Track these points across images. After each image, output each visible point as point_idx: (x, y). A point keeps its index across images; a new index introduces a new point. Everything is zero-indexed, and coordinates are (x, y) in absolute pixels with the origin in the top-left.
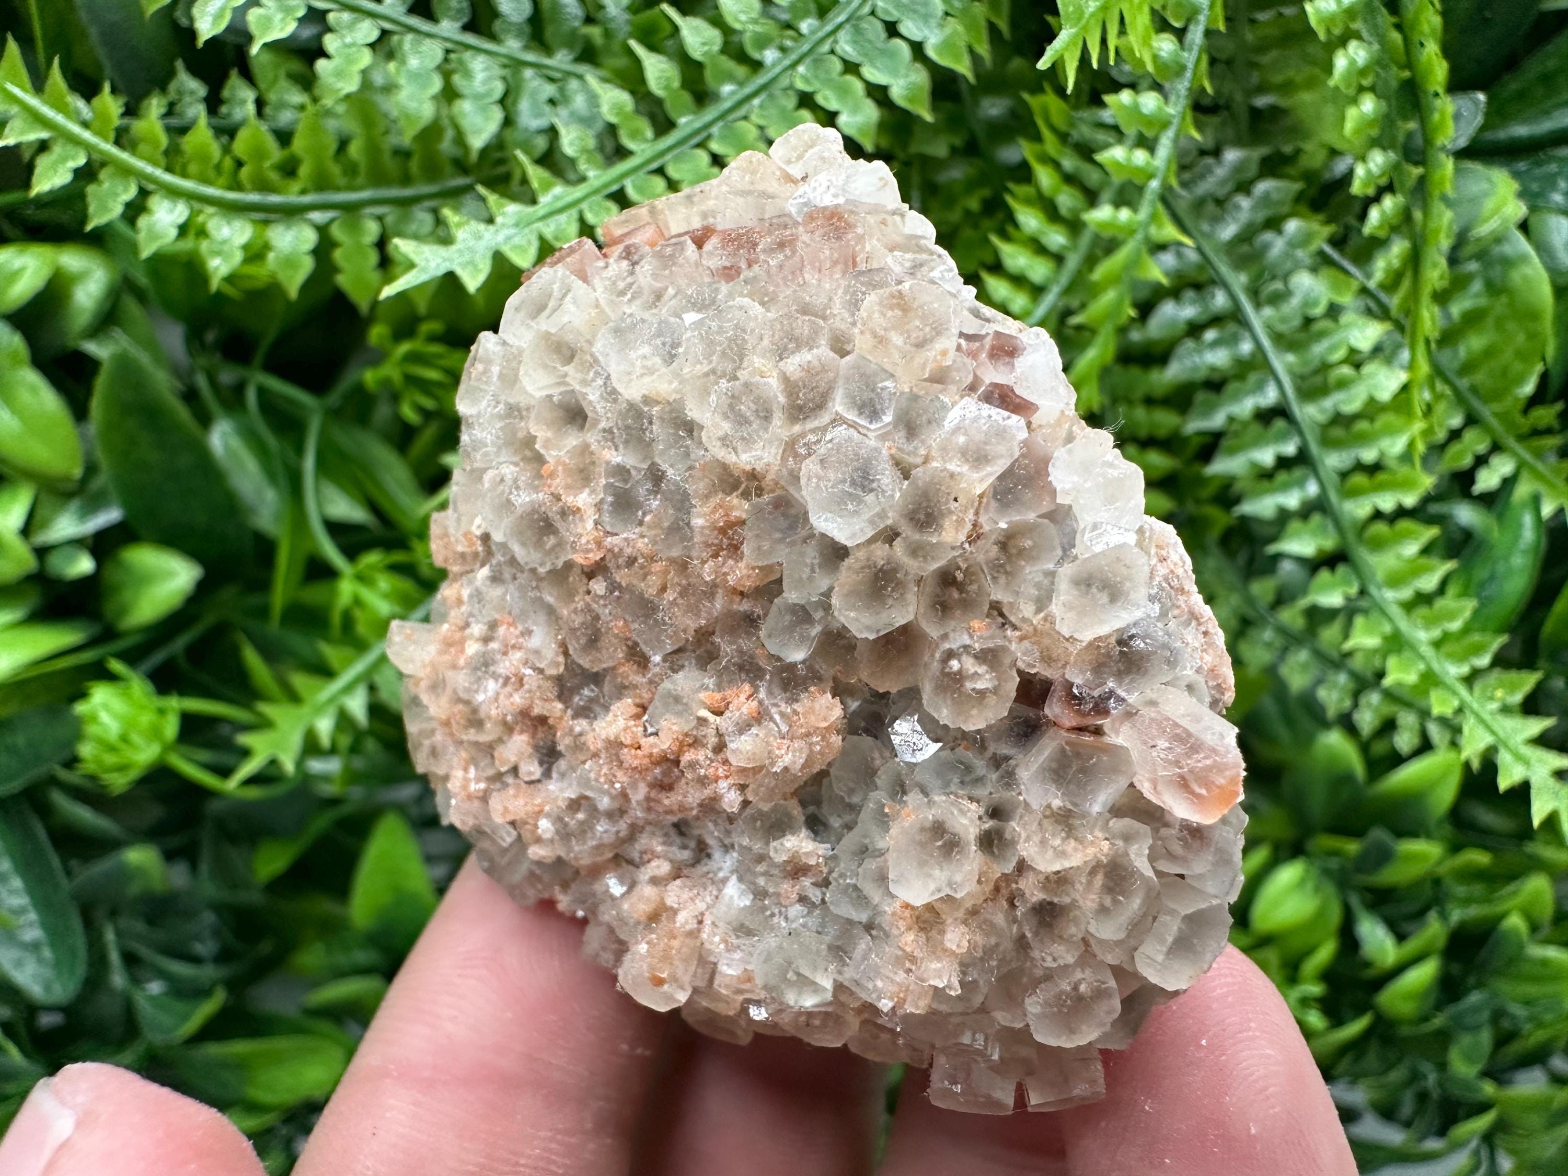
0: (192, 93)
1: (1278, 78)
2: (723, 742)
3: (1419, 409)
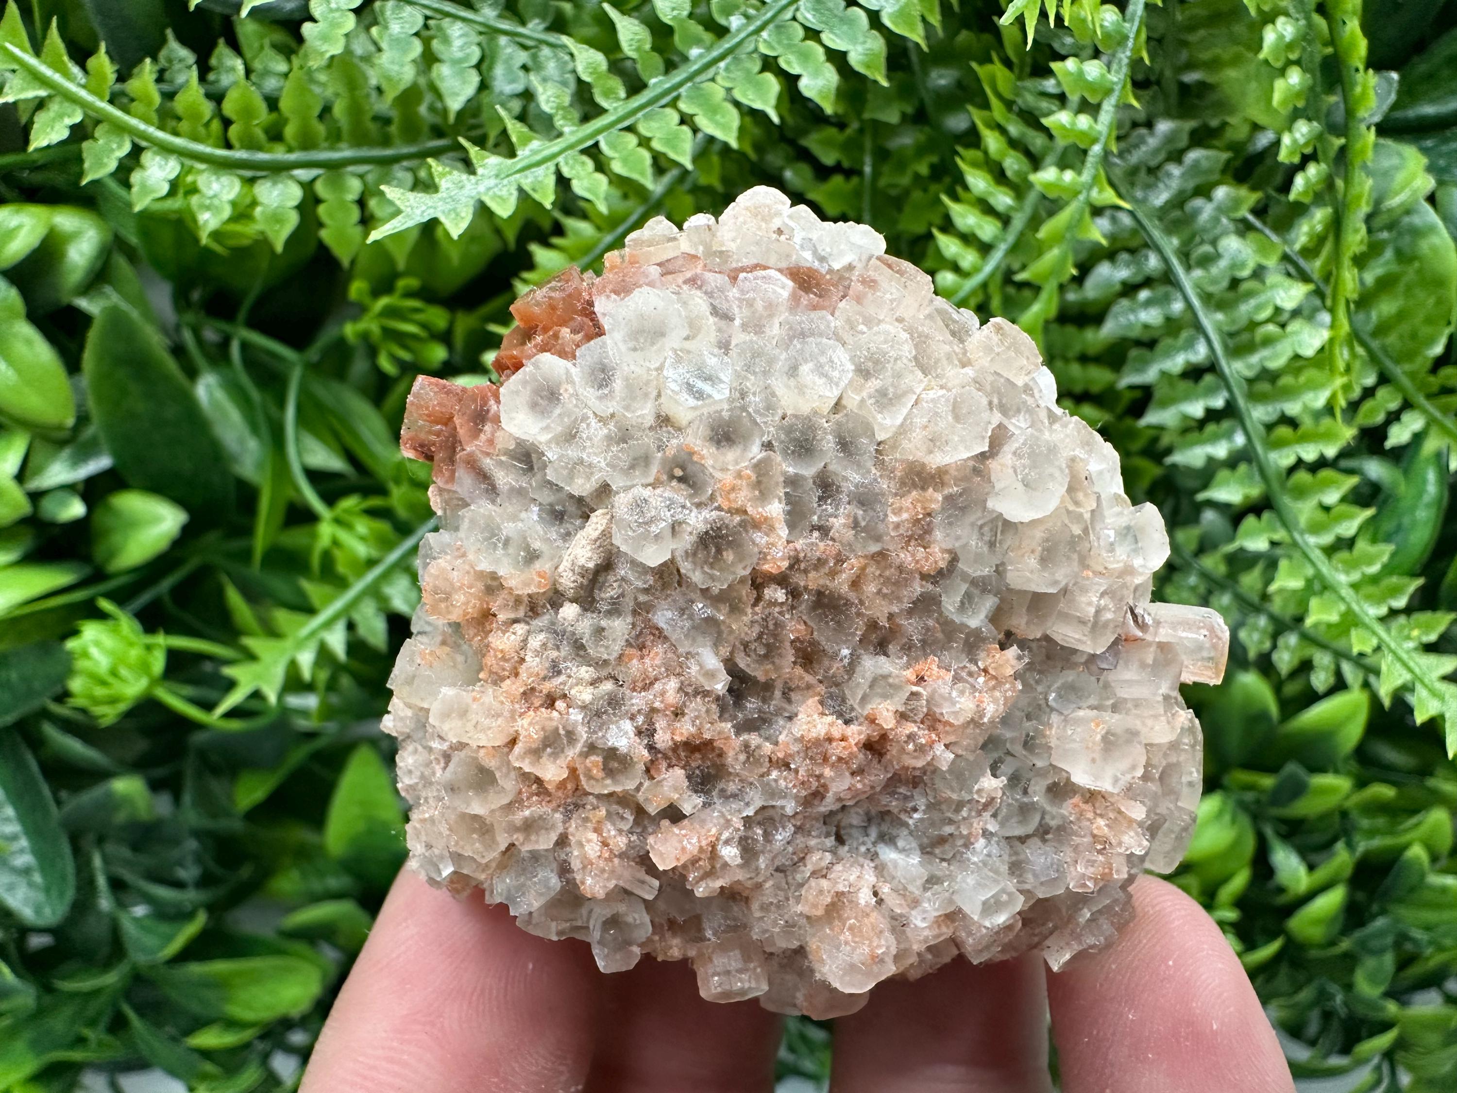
0: (181, 60)
1: (1204, 56)
2: (929, 709)
3: (1341, 366)
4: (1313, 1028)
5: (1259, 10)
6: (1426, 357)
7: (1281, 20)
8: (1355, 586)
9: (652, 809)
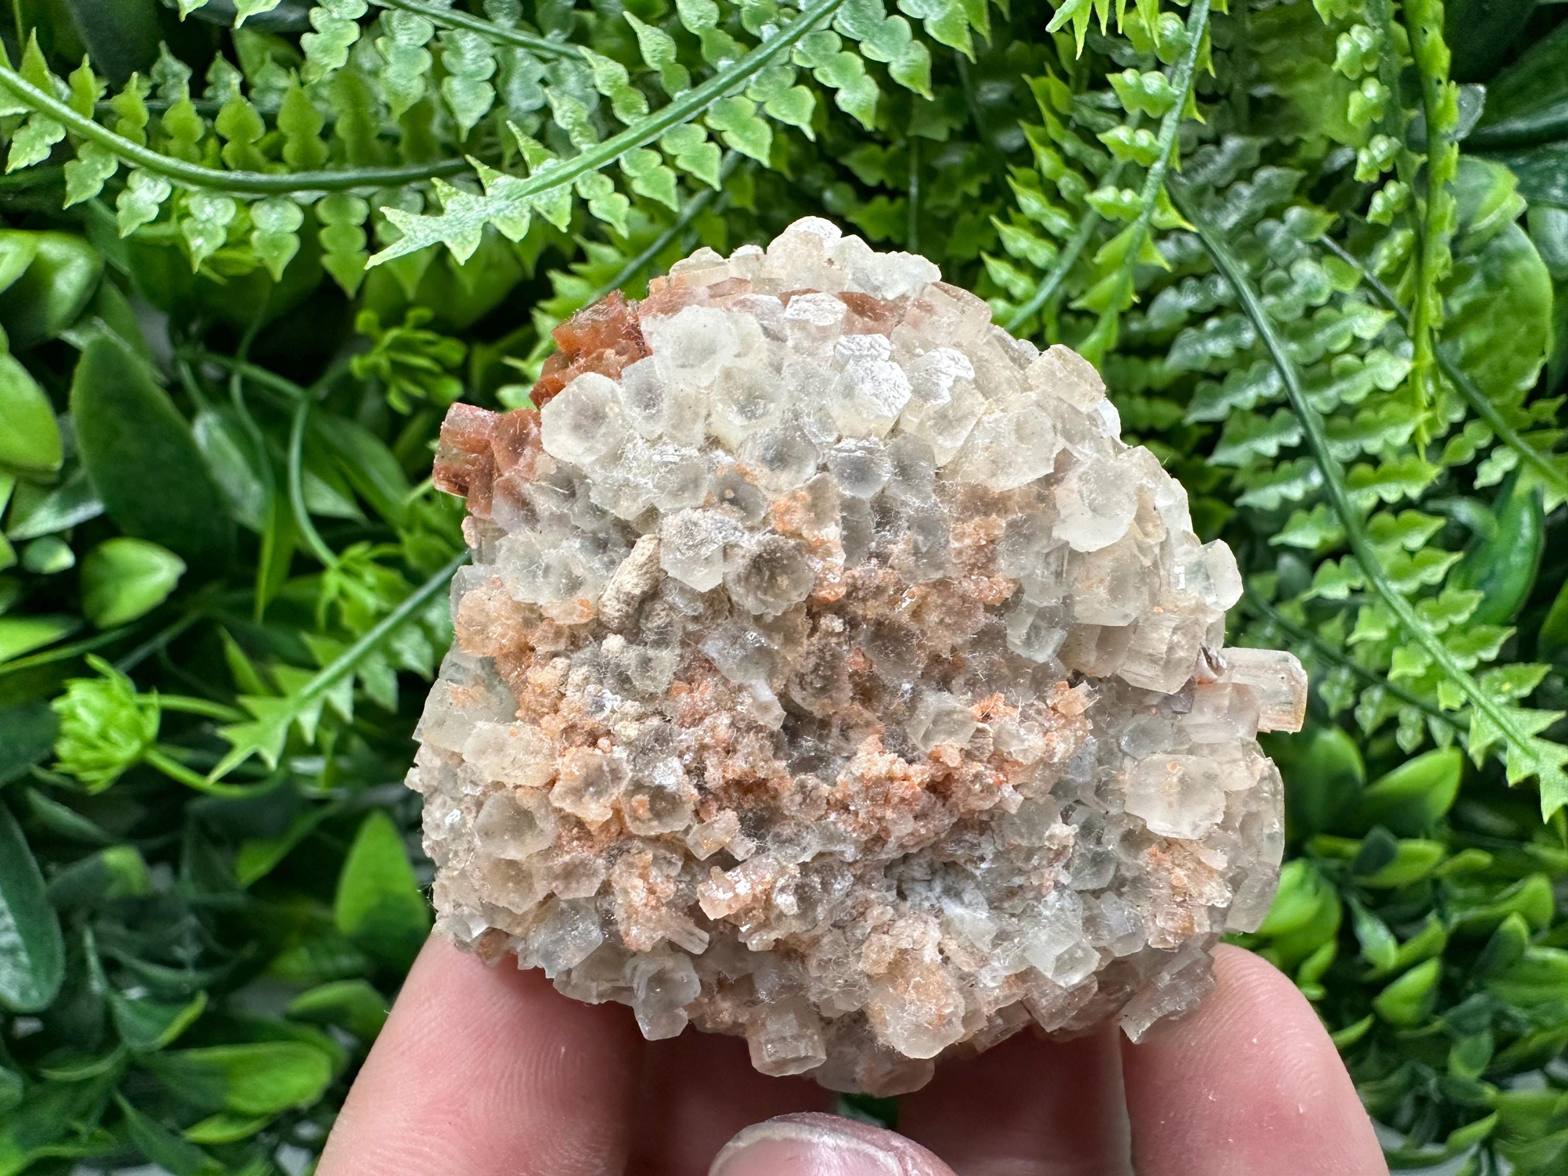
0: (175, 75)
1: (1277, 68)
2: (996, 749)
3: (1424, 400)
4: (1406, 1115)
5: (1332, 18)
6: (1518, 392)
7: (1356, 29)
8: (1442, 637)
9: (702, 854)
